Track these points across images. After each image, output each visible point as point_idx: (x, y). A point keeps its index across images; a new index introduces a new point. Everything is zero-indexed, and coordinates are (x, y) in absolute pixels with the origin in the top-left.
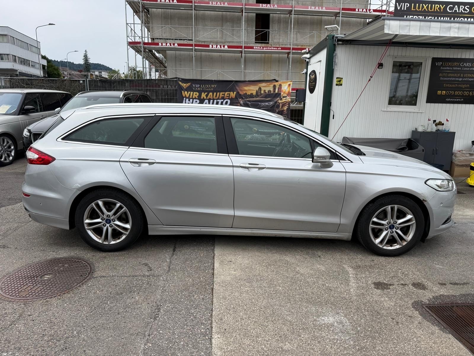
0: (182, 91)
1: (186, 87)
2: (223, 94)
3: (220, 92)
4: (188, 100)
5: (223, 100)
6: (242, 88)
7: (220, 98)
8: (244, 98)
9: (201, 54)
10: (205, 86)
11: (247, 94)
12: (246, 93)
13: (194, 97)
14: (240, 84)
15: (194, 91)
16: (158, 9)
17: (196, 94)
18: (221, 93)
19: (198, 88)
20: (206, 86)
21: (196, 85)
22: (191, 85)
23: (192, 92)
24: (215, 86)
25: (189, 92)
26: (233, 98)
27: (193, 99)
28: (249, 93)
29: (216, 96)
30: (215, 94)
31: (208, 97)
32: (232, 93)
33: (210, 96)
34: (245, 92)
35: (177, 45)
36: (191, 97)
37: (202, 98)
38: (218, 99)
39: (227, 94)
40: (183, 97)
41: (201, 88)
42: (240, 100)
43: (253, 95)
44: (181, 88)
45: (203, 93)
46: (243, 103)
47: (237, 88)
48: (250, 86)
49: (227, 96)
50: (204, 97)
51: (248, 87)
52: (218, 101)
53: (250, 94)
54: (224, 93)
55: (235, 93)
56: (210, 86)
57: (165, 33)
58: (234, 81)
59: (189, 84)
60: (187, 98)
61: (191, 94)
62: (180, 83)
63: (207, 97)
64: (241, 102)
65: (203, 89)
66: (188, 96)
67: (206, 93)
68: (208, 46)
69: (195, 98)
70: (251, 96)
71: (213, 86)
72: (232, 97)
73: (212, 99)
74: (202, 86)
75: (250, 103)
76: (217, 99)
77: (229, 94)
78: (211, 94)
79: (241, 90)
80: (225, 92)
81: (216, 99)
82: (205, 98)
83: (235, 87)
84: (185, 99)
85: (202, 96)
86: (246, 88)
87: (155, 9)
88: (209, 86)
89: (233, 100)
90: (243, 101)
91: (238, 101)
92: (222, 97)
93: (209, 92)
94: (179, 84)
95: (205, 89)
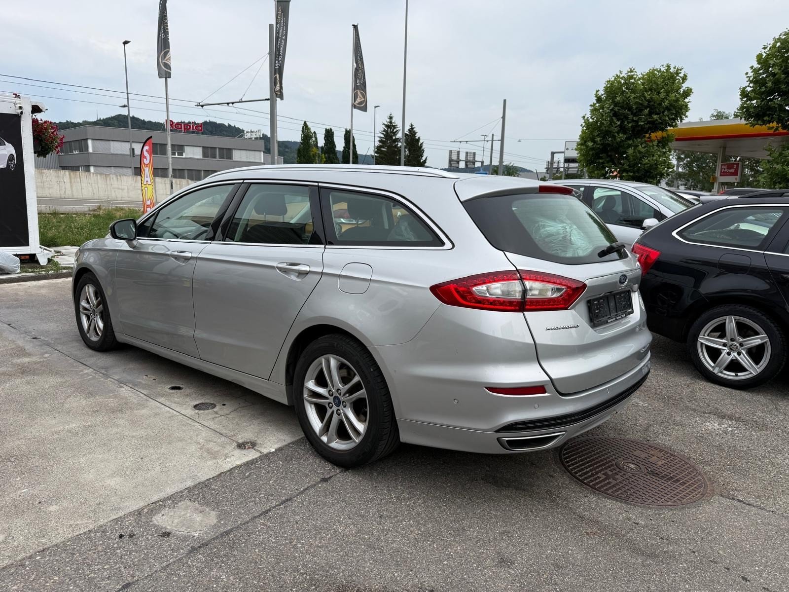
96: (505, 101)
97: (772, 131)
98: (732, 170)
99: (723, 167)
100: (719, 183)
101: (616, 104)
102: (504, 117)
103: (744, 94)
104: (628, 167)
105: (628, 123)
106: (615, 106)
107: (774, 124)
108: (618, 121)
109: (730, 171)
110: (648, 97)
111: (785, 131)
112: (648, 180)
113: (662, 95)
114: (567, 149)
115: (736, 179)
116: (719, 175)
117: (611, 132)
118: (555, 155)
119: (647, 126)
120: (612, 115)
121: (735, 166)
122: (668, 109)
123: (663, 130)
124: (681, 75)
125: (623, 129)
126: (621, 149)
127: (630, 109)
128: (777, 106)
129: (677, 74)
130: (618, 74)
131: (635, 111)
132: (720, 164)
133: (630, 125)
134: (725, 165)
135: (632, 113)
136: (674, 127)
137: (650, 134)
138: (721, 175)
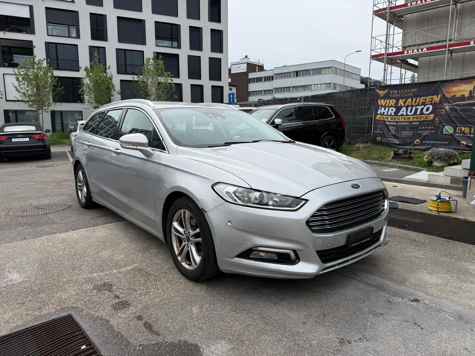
0: (379, 100)
1: (383, 95)
2: (423, 99)
3: (420, 96)
4: (384, 109)
5: (423, 107)
6: (449, 89)
7: (420, 103)
8: (451, 102)
9: (464, 55)
10: (403, 92)
11: (456, 97)
12: (455, 95)
13: (390, 105)
14: (448, 84)
15: (391, 98)
16: (414, 14)
17: (393, 102)
18: (422, 98)
19: (396, 94)
20: (405, 91)
21: (393, 92)
22: (389, 91)
23: (389, 99)
24: (415, 90)
25: (386, 100)
26: (437, 103)
27: (389, 107)
28: (458, 95)
29: (415, 102)
30: (414, 99)
31: (406, 104)
32: (435, 97)
33: (409, 102)
34: (452, 94)
35: (426, 50)
36: (387, 105)
37: (399, 105)
38: (418, 105)
39: (430, 99)
40: (379, 106)
41: (399, 94)
42: (446, 104)
43: (465, 98)
44: (379, 97)
45: (401, 100)
46: (450, 108)
47: (443, 89)
48: (461, 86)
49: (429, 101)
50: (401, 105)
51: (458, 87)
52: (417, 107)
53: (460, 96)
54: (425, 98)
55: (440, 96)
56: (410, 91)
57: (419, 38)
58: (439, 81)
59: (386, 91)
60: (383, 107)
61: (388, 102)
62: (378, 91)
63: (404, 104)
64: (447, 107)
65: (401, 94)
66: (384, 104)
67: (404, 100)
68: (469, 44)
69: (392, 106)
70: (463, 98)
71: (413, 90)
72: (435, 102)
73: (410, 106)
74: (401, 92)
75: (459, 107)
76: (416, 106)
77: (432, 98)
78: (410, 100)
79: (448, 92)
80: (427, 96)
81: (414, 106)
82: (403, 105)
83: (440, 88)
84: (380, 107)
85: (399, 103)
86: (455, 89)
87: (410, 15)
88: (408, 91)
89: (436, 106)
90: (449, 106)
91: (443, 106)
92: (422, 102)
93: (407, 98)
94: (377, 93)
95: (403, 95)
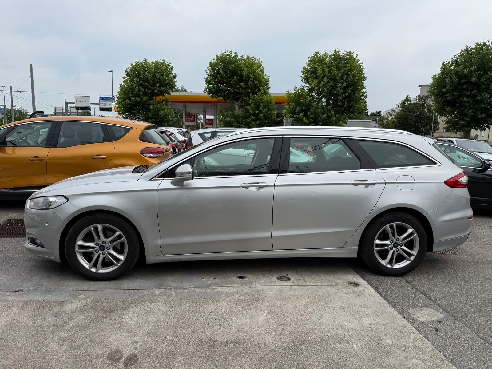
96: (31, 65)
97: (220, 101)
98: (192, 119)
99: (187, 117)
100: (186, 125)
101: (140, 79)
102: (32, 76)
103: (207, 81)
104: (151, 116)
105: (148, 90)
106: (140, 80)
107: (221, 98)
108: (142, 88)
109: (190, 119)
110: (158, 77)
111: (225, 101)
112: (163, 124)
113: (165, 77)
114: (76, 101)
115: (194, 123)
116: (185, 120)
117: (139, 95)
118: (68, 104)
119: (158, 93)
120: (139, 85)
121: (193, 117)
122: (168, 84)
123: (163, 95)
124: (171, 66)
125: (146, 94)
126: (145, 105)
127: (149, 82)
128: (223, 89)
129: (169, 65)
130: (138, 60)
131: (151, 84)
132: (185, 115)
133: (149, 91)
134: (187, 116)
135: (150, 85)
136: (169, 94)
137: (155, 97)
138: (186, 121)
